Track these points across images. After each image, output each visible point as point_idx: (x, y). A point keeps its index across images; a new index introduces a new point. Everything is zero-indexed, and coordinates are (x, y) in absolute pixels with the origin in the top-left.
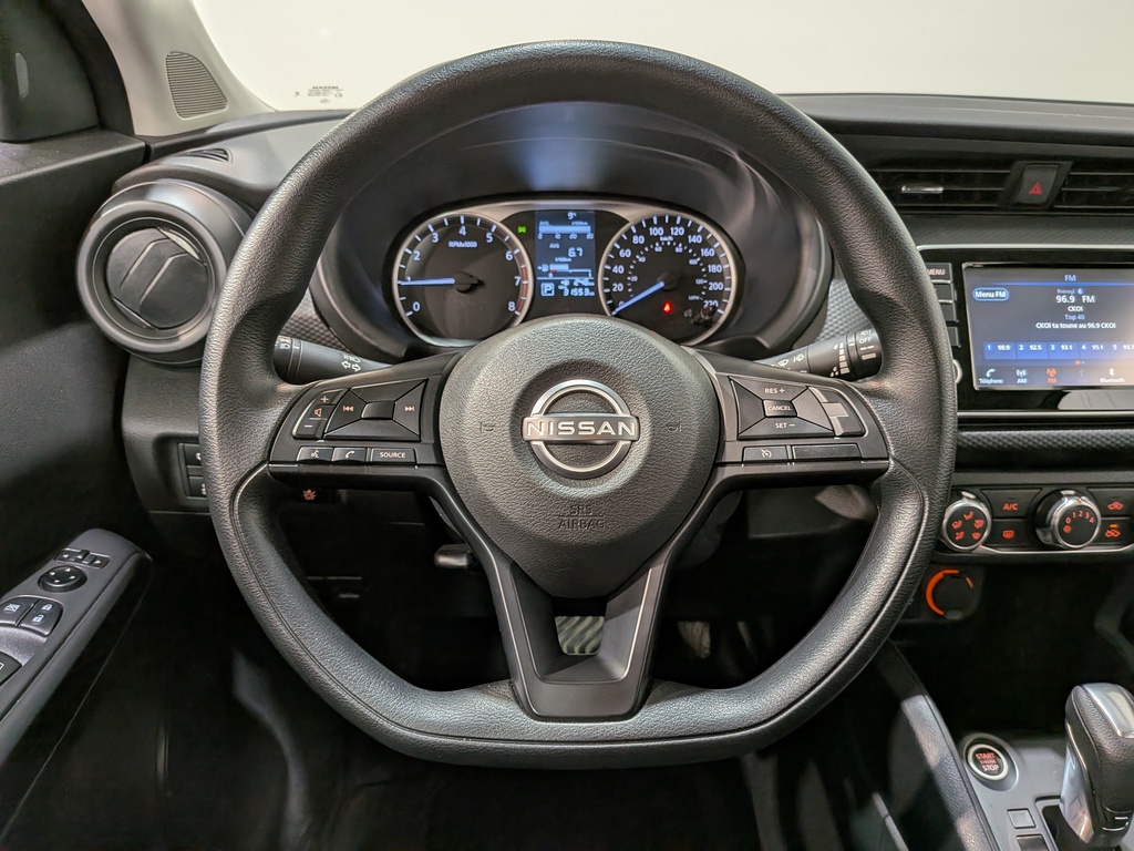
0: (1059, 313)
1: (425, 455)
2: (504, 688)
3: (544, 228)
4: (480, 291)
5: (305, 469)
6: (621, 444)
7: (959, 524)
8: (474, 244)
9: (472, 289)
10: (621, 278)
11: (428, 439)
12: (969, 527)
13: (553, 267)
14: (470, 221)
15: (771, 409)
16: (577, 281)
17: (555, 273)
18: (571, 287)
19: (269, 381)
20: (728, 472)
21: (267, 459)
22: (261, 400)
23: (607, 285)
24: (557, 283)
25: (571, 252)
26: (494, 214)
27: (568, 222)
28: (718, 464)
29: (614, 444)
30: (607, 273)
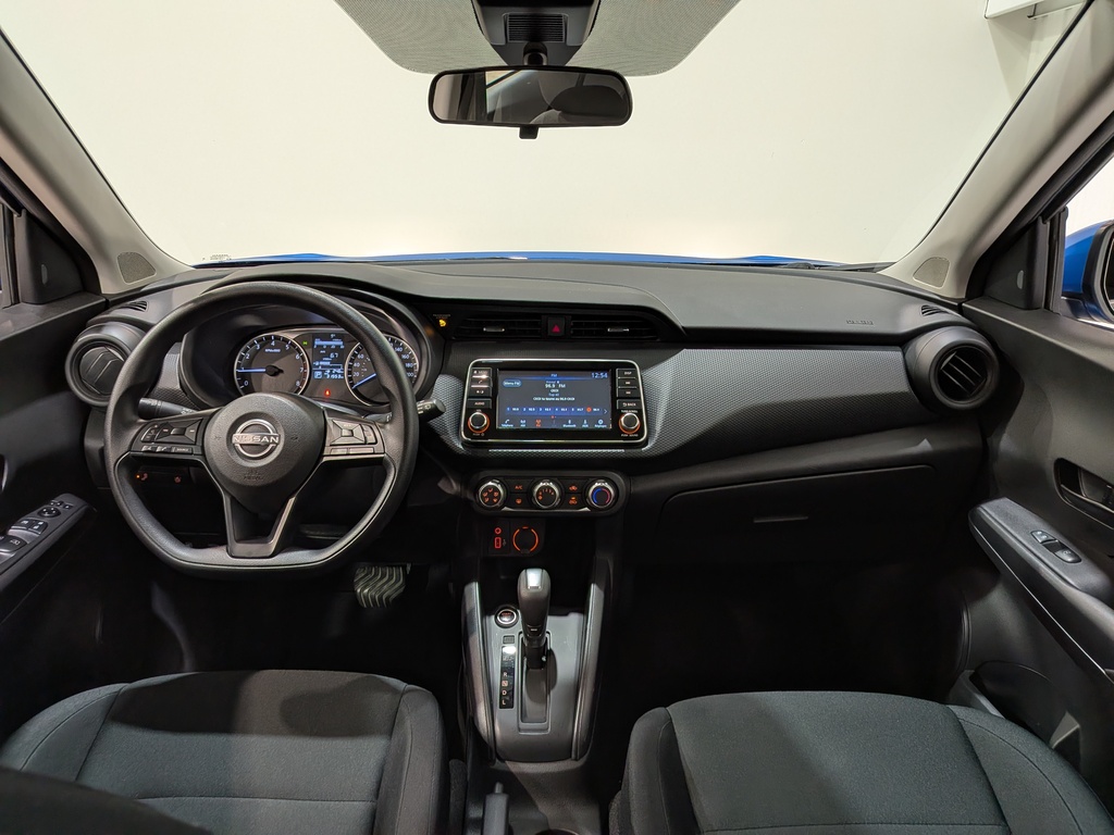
0: (547, 392)
1: (197, 450)
2: (224, 548)
3: (318, 342)
4: (281, 375)
5: (145, 454)
6: (271, 446)
7: (485, 495)
8: (279, 351)
9: (275, 374)
10: (358, 369)
11: (199, 443)
12: (491, 496)
13: (322, 363)
14: (277, 338)
15: (345, 433)
16: (335, 370)
17: (323, 366)
18: (331, 373)
19: (134, 418)
20: (325, 459)
21: (129, 450)
22: (128, 425)
23: (349, 373)
24: (323, 372)
25: (332, 356)
26: (290, 336)
27: (331, 340)
28: (321, 456)
29: (268, 445)
30: (350, 367)
